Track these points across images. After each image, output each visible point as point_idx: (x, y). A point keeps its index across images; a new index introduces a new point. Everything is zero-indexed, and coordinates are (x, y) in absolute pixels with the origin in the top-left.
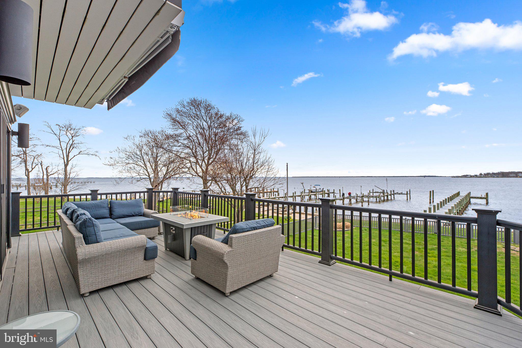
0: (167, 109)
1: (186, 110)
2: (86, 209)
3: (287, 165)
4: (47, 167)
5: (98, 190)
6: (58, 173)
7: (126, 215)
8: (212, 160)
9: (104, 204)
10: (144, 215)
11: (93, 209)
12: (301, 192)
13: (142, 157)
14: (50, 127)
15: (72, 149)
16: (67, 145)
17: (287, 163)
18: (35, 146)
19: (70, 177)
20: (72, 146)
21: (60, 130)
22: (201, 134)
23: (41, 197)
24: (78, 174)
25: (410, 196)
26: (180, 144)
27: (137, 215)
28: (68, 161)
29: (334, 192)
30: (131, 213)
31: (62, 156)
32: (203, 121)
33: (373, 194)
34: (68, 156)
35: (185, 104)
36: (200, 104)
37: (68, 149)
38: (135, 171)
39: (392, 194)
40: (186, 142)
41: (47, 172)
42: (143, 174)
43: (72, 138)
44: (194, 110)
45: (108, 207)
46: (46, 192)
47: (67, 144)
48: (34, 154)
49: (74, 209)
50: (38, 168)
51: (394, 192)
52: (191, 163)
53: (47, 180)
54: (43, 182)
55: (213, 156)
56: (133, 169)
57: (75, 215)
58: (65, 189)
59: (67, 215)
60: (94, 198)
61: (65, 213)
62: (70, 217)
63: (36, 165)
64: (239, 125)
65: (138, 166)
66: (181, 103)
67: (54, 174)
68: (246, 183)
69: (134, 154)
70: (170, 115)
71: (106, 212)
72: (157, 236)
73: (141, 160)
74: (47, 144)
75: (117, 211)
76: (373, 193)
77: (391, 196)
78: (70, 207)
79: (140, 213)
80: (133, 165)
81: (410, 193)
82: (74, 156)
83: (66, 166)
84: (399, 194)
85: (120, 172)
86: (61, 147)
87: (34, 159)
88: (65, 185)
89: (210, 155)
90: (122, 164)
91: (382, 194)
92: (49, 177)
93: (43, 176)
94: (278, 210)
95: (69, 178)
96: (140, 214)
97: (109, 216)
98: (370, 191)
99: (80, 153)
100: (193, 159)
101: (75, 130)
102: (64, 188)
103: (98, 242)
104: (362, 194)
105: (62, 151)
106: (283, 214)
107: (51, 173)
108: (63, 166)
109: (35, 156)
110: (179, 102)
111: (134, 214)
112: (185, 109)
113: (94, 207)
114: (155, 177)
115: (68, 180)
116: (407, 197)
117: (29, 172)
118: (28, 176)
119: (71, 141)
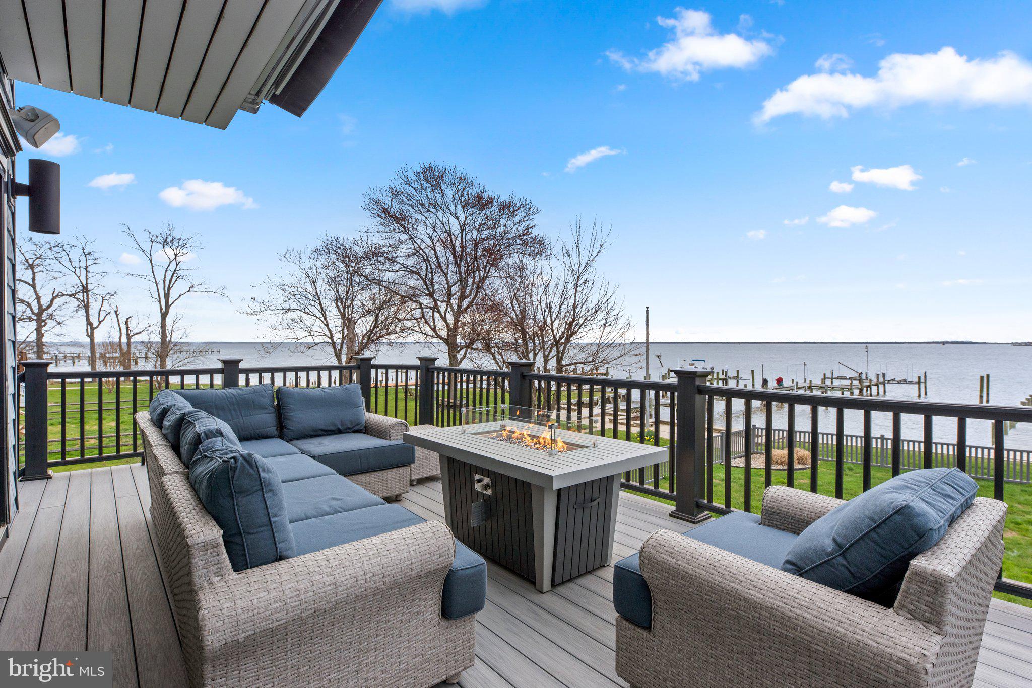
0: (372, 189)
1: (412, 189)
2: (214, 411)
3: (647, 311)
4: (128, 319)
5: (239, 361)
6: (149, 332)
7: (322, 430)
8: (468, 300)
9: (263, 396)
10: (367, 430)
11: (233, 412)
12: (663, 376)
13: (318, 296)
14: (131, 235)
15: (176, 280)
16: (165, 273)
17: (647, 308)
18: (103, 274)
19: (173, 340)
20: (175, 275)
21: (152, 242)
22: (444, 244)
23: (100, 376)
24: (187, 332)
25: (926, 387)
26: (397, 267)
27: (349, 428)
28: (168, 306)
29: (737, 377)
30: (335, 425)
31: (156, 296)
32: (449, 215)
33: (832, 383)
34: (167, 296)
35: (411, 176)
36: (443, 177)
37: (168, 280)
38: (303, 326)
39: (881, 383)
40: (411, 262)
41: (128, 328)
42: (320, 334)
43: (176, 258)
44: (429, 190)
45: (273, 407)
46: (127, 367)
47: (166, 270)
48: (102, 291)
49: (184, 414)
50: (111, 320)
51: (884, 379)
52: (422, 309)
53: (129, 345)
54: (121, 350)
55: (471, 292)
56: (299, 321)
57: (188, 437)
58: (163, 364)
59: (164, 432)
60: (230, 382)
61: (158, 422)
62: (170, 437)
63: (107, 315)
64: (527, 223)
65: (310, 316)
66: (402, 174)
67: (140, 333)
68: (558, 352)
69: (300, 290)
70: (378, 203)
71: (267, 419)
72: (407, 492)
73: (315, 302)
75: (300, 418)
76: (832, 379)
77: (878, 387)
78: (171, 406)
79: (358, 425)
80: (299, 313)
81: (925, 381)
82: (180, 296)
83: (164, 316)
84: (899, 382)
85: (273, 328)
86: (154, 277)
87: (103, 302)
88: (162, 356)
89: (463, 289)
90: (276, 312)
91: (856, 383)
92: (132, 340)
93: (120, 338)
94: (615, 415)
95: (170, 341)
96: (356, 428)
97: (276, 433)
98: (825, 375)
99: (191, 290)
100: (426, 301)
101: (181, 241)
102: (161, 361)
103: (280, 558)
104: (808, 381)
105: (157, 284)
106: (628, 425)
107: (135, 332)
109: (104, 296)
110: (397, 172)
111: (340, 427)
112: (410, 188)
113: (236, 406)
114: (350, 339)
115: (168, 346)
116: (919, 389)
117: (93, 329)
118: (91, 336)
119: (174, 263)
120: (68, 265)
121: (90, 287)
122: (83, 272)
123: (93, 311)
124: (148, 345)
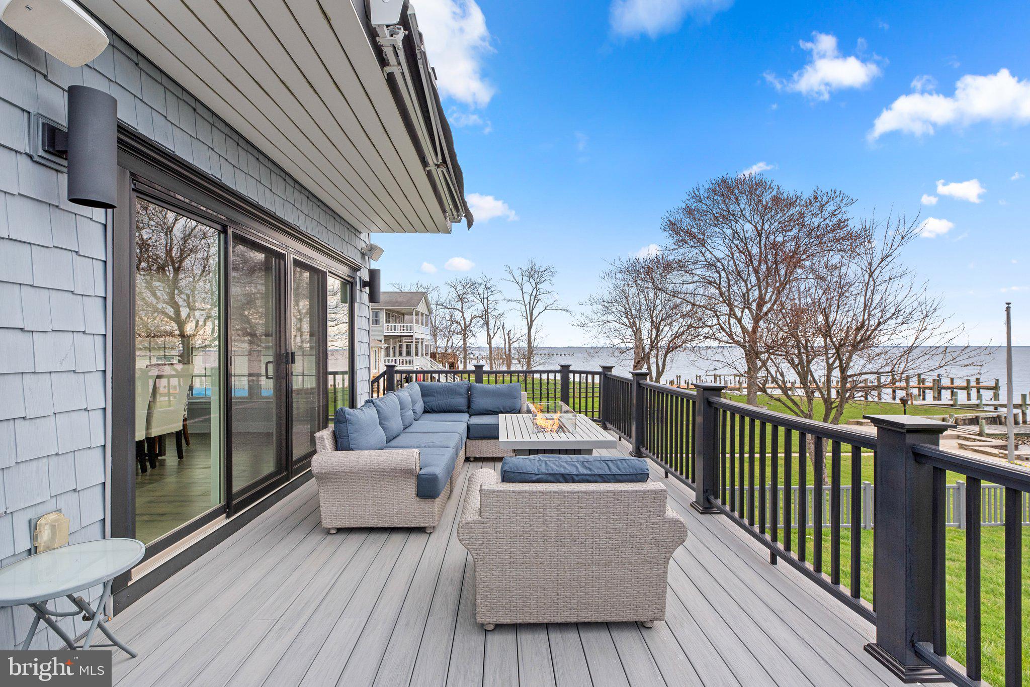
0: (669, 211)
4: (509, 331)
5: (569, 366)
6: (521, 341)
7: (490, 411)
9: (462, 388)
14: (511, 273)
15: (537, 302)
16: (530, 298)
18: (496, 302)
19: (535, 346)
20: (536, 299)
21: (523, 276)
23: (503, 372)
28: (532, 321)
31: (525, 315)
34: (531, 314)
35: (703, 193)
37: (532, 302)
41: (509, 338)
43: (536, 286)
46: (509, 367)
47: (531, 296)
48: (495, 313)
52: (718, 316)
53: (510, 350)
54: (505, 353)
56: (615, 330)
58: (529, 364)
60: (566, 378)
63: (498, 329)
66: (693, 194)
67: (516, 341)
74: (508, 298)
75: (478, 404)
80: (615, 324)
82: (539, 313)
83: (530, 328)
85: (595, 337)
86: (524, 301)
87: (496, 321)
88: (528, 359)
90: (597, 324)
92: (512, 346)
93: (505, 345)
97: (467, 410)
99: (547, 308)
100: (722, 308)
101: (540, 273)
102: (527, 362)
105: (525, 306)
107: (514, 340)
108: (526, 330)
109: (496, 317)
115: (532, 351)
117: (491, 339)
118: (490, 344)
119: (535, 290)
120: (478, 297)
121: (489, 311)
122: (485, 300)
123: (491, 326)
124: (519, 349)
